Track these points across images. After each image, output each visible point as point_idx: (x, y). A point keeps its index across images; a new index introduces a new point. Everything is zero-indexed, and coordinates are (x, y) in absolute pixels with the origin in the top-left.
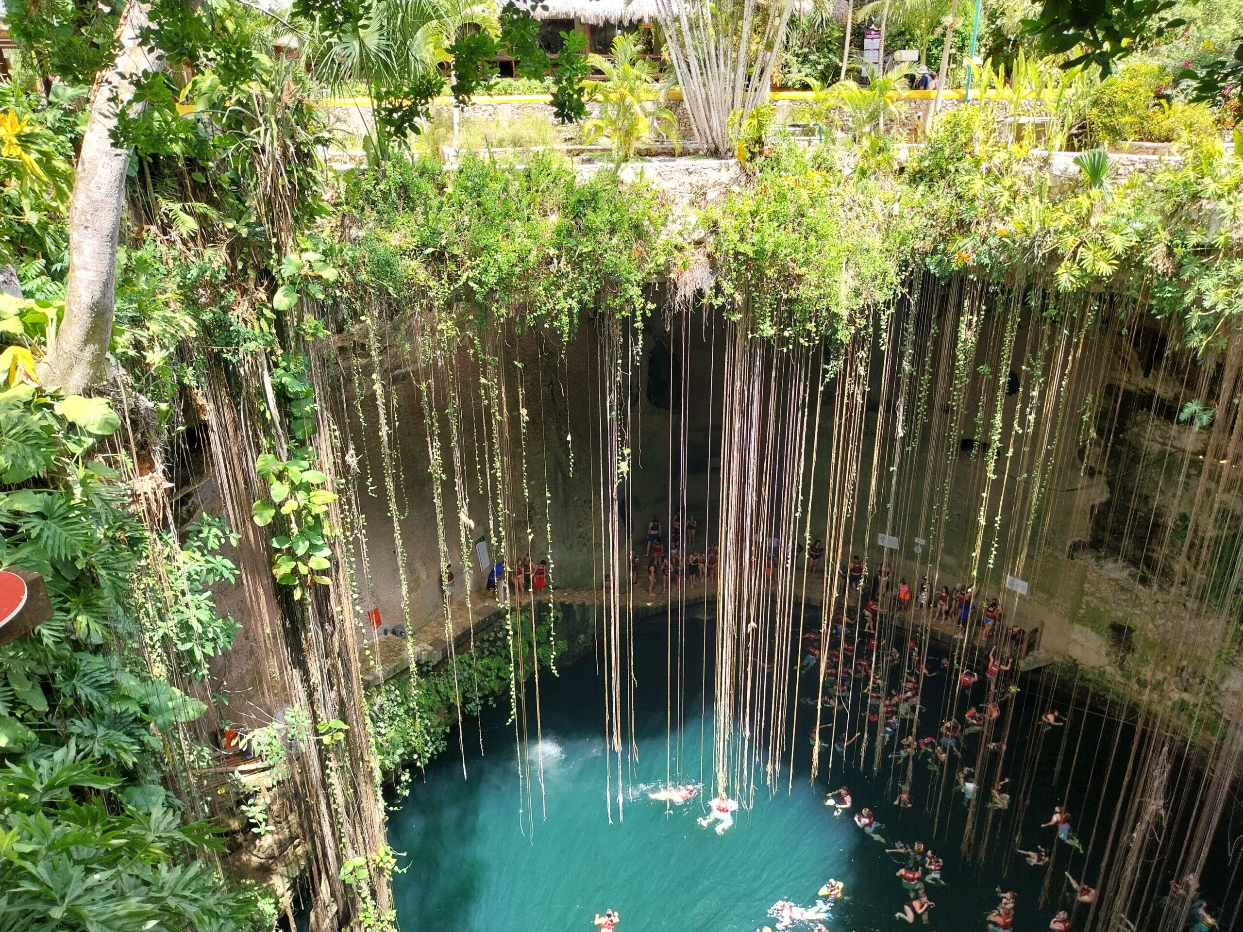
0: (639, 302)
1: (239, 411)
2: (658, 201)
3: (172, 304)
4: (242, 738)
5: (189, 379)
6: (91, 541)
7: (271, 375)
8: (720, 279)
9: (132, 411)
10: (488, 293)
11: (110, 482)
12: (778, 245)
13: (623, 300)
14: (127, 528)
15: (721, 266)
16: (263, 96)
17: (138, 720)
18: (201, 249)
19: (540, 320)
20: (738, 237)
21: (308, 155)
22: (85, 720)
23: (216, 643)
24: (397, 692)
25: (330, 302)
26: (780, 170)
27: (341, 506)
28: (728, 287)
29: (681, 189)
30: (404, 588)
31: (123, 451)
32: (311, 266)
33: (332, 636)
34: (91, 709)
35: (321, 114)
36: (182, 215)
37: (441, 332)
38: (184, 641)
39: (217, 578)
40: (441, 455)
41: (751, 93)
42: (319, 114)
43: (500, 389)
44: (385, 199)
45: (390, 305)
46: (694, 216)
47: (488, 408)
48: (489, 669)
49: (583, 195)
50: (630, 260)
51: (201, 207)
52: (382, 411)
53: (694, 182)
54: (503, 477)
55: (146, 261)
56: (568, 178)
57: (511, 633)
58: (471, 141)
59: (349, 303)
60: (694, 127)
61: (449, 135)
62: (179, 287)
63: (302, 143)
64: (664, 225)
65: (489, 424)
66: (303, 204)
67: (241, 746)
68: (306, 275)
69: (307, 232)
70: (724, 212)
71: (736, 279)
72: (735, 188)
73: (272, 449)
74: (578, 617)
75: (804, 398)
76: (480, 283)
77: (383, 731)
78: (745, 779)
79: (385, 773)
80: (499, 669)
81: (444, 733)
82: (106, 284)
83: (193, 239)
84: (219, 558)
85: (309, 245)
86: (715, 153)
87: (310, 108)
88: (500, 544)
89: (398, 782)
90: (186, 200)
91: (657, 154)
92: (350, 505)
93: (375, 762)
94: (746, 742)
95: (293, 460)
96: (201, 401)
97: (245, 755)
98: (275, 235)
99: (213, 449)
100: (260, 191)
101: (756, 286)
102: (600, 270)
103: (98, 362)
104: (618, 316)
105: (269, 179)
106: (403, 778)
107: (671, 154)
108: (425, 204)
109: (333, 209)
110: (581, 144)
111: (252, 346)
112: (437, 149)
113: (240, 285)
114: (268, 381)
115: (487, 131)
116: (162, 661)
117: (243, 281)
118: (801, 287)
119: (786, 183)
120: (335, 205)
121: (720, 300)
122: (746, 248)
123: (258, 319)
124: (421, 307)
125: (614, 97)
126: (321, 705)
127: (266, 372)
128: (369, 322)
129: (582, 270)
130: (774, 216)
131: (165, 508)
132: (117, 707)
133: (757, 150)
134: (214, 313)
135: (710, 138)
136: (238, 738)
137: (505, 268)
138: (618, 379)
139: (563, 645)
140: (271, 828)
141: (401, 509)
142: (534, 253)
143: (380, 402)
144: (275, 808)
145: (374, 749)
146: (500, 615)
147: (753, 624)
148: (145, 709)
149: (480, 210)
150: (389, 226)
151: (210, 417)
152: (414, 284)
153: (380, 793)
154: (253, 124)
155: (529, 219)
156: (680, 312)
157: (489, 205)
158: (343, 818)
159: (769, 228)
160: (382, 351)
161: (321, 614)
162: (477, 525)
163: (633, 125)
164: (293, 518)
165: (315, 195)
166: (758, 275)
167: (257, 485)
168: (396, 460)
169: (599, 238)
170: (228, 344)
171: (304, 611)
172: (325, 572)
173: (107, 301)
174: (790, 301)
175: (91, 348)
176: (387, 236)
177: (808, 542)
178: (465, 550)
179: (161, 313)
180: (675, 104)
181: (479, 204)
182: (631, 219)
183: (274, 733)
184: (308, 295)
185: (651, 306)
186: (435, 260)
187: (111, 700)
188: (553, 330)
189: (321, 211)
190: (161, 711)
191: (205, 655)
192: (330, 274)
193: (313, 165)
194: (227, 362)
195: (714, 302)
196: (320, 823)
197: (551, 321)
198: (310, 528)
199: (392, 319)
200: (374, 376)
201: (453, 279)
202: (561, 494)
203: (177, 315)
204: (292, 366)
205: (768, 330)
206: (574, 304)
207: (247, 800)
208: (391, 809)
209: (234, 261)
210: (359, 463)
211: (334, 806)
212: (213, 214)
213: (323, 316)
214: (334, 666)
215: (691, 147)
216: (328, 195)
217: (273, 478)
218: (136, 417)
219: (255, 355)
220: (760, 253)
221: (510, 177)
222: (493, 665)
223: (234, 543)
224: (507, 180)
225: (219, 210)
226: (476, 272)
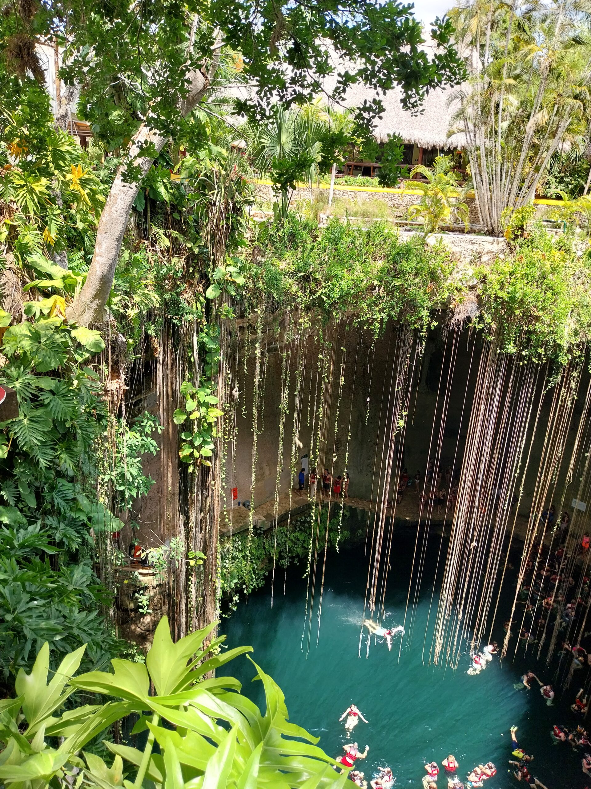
0: (426, 320)
1: (176, 355)
2: (449, 258)
3: (149, 287)
4: (143, 551)
5: (151, 332)
6: (77, 412)
7: (198, 336)
8: (483, 312)
9: (113, 342)
10: (332, 304)
11: (93, 380)
12: (525, 295)
13: (416, 317)
14: (98, 409)
15: (485, 304)
16: (220, 173)
17: (85, 525)
18: (171, 257)
19: (361, 323)
20: (499, 287)
21: (240, 209)
22: (55, 518)
23: (138, 491)
24: (240, 543)
25: (239, 298)
26: (533, 247)
27: (225, 420)
28: (487, 318)
29: (466, 252)
30: (254, 477)
31: (104, 364)
32: (231, 275)
33: (206, 498)
34: (59, 513)
35: (251, 186)
36: (163, 236)
37: (300, 324)
38: (120, 485)
39: (146, 451)
40: (288, 398)
41: (520, 200)
42: (250, 186)
43: (330, 363)
44: (281, 241)
45: (273, 304)
46: (471, 271)
47: (321, 374)
48: (298, 540)
49: (401, 250)
50: (425, 293)
51: (175, 233)
52: (258, 367)
53: (475, 249)
54: (323, 417)
55: (139, 260)
56: (393, 239)
57: (314, 518)
58: (338, 211)
59: (249, 300)
60: (480, 216)
61: (325, 207)
62: (155, 277)
63: (237, 202)
64: (451, 273)
65: (320, 384)
66: (232, 237)
67: (142, 556)
68: (227, 280)
69: (232, 255)
70: (492, 270)
71: (494, 314)
72: (501, 256)
73: (191, 380)
74: (359, 518)
75: (531, 397)
76: (329, 297)
77: (227, 566)
78: (455, 648)
79: (224, 593)
80: (304, 541)
81: (264, 575)
82: (111, 266)
83: (167, 251)
84: (150, 439)
85: (231, 262)
86: (491, 233)
87: (245, 183)
88: (315, 460)
89: (231, 600)
90: (167, 229)
91: (453, 231)
92: (230, 420)
93: (219, 583)
94: (459, 623)
95: (202, 388)
96: (156, 345)
97: (144, 563)
98: (213, 254)
99: (158, 374)
100: (209, 228)
101: (507, 320)
102: (405, 297)
103: (99, 311)
104: (412, 327)
105: (215, 221)
106: (234, 599)
107: (462, 231)
108: (303, 246)
109: (250, 243)
110: (406, 220)
111: (190, 317)
112: (317, 215)
113: (189, 281)
114: (195, 339)
115: (348, 206)
116: (106, 495)
117: (192, 279)
118: (537, 324)
119: (536, 256)
120: (251, 241)
121: (481, 326)
122: (504, 295)
123: (196, 302)
124: (291, 307)
125: (430, 193)
126: (193, 540)
127: (195, 334)
128: (259, 312)
129: (393, 296)
130: (525, 276)
131: (121, 400)
132: (74, 515)
133: (519, 233)
134: (172, 295)
135: (489, 223)
136: (141, 551)
137: (345, 289)
138: (406, 366)
139: (347, 533)
140: (150, 611)
141: (259, 429)
142: (365, 282)
143: (258, 361)
144: (156, 600)
145: (219, 575)
146: (309, 506)
147: (474, 544)
148: (90, 519)
149: (335, 253)
150: (280, 257)
151: (160, 355)
152: (289, 293)
153: (218, 604)
154: (212, 188)
155: (365, 261)
156: (453, 330)
157: (342, 250)
158: (194, 615)
159: (520, 284)
160: (264, 332)
161: (202, 485)
162: (304, 446)
163: (441, 211)
164: (196, 422)
165: (240, 233)
166: (509, 313)
167: (179, 400)
168: (262, 398)
169: (407, 277)
170: (177, 315)
171: (193, 480)
172: (208, 458)
173: (110, 276)
174: (529, 332)
175: (97, 302)
176: (278, 263)
177: (521, 494)
178: (293, 460)
179: (142, 291)
180: (469, 201)
181: (336, 249)
182: (430, 268)
183: (162, 552)
184: (226, 291)
185: (435, 323)
186: (304, 280)
187: (71, 510)
188: (369, 330)
189: (242, 243)
190: (98, 522)
191: (131, 496)
192: (241, 281)
193: (242, 216)
194: (174, 325)
195: (477, 326)
196: (179, 615)
197: (369, 325)
198: (205, 430)
199: (273, 313)
200: (257, 345)
201: (312, 293)
202: (359, 436)
203: (151, 293)
204: (211, 333)
205: (511, 349)
206: (384, 316)
207: (139, 591)
208: (224, 616)
209: (188, 267)
210: (240, 395)
211: (190, 606)
212: (181, 238)
213: (233, 305)
214: (204, 518)
215: (476, 228)
216: (248, 235)
217: (189, 397)
218: (115, 346)
219: (191, 323)
220: (513, 299)
221: (357, 235)
222: (301, 538)
223: (160, 431)
224: (355, 237)
225: (185, 236)
226: (327, 290)
